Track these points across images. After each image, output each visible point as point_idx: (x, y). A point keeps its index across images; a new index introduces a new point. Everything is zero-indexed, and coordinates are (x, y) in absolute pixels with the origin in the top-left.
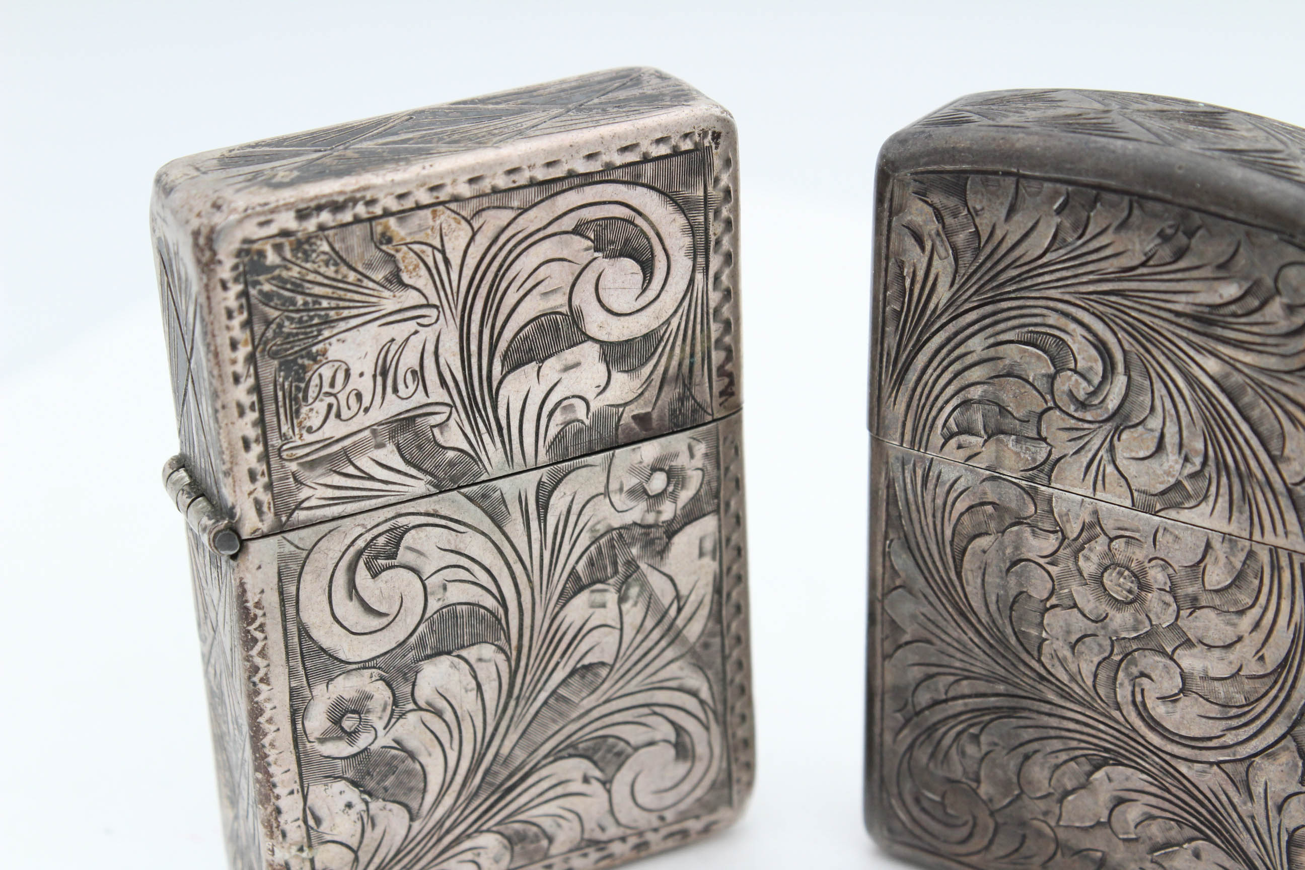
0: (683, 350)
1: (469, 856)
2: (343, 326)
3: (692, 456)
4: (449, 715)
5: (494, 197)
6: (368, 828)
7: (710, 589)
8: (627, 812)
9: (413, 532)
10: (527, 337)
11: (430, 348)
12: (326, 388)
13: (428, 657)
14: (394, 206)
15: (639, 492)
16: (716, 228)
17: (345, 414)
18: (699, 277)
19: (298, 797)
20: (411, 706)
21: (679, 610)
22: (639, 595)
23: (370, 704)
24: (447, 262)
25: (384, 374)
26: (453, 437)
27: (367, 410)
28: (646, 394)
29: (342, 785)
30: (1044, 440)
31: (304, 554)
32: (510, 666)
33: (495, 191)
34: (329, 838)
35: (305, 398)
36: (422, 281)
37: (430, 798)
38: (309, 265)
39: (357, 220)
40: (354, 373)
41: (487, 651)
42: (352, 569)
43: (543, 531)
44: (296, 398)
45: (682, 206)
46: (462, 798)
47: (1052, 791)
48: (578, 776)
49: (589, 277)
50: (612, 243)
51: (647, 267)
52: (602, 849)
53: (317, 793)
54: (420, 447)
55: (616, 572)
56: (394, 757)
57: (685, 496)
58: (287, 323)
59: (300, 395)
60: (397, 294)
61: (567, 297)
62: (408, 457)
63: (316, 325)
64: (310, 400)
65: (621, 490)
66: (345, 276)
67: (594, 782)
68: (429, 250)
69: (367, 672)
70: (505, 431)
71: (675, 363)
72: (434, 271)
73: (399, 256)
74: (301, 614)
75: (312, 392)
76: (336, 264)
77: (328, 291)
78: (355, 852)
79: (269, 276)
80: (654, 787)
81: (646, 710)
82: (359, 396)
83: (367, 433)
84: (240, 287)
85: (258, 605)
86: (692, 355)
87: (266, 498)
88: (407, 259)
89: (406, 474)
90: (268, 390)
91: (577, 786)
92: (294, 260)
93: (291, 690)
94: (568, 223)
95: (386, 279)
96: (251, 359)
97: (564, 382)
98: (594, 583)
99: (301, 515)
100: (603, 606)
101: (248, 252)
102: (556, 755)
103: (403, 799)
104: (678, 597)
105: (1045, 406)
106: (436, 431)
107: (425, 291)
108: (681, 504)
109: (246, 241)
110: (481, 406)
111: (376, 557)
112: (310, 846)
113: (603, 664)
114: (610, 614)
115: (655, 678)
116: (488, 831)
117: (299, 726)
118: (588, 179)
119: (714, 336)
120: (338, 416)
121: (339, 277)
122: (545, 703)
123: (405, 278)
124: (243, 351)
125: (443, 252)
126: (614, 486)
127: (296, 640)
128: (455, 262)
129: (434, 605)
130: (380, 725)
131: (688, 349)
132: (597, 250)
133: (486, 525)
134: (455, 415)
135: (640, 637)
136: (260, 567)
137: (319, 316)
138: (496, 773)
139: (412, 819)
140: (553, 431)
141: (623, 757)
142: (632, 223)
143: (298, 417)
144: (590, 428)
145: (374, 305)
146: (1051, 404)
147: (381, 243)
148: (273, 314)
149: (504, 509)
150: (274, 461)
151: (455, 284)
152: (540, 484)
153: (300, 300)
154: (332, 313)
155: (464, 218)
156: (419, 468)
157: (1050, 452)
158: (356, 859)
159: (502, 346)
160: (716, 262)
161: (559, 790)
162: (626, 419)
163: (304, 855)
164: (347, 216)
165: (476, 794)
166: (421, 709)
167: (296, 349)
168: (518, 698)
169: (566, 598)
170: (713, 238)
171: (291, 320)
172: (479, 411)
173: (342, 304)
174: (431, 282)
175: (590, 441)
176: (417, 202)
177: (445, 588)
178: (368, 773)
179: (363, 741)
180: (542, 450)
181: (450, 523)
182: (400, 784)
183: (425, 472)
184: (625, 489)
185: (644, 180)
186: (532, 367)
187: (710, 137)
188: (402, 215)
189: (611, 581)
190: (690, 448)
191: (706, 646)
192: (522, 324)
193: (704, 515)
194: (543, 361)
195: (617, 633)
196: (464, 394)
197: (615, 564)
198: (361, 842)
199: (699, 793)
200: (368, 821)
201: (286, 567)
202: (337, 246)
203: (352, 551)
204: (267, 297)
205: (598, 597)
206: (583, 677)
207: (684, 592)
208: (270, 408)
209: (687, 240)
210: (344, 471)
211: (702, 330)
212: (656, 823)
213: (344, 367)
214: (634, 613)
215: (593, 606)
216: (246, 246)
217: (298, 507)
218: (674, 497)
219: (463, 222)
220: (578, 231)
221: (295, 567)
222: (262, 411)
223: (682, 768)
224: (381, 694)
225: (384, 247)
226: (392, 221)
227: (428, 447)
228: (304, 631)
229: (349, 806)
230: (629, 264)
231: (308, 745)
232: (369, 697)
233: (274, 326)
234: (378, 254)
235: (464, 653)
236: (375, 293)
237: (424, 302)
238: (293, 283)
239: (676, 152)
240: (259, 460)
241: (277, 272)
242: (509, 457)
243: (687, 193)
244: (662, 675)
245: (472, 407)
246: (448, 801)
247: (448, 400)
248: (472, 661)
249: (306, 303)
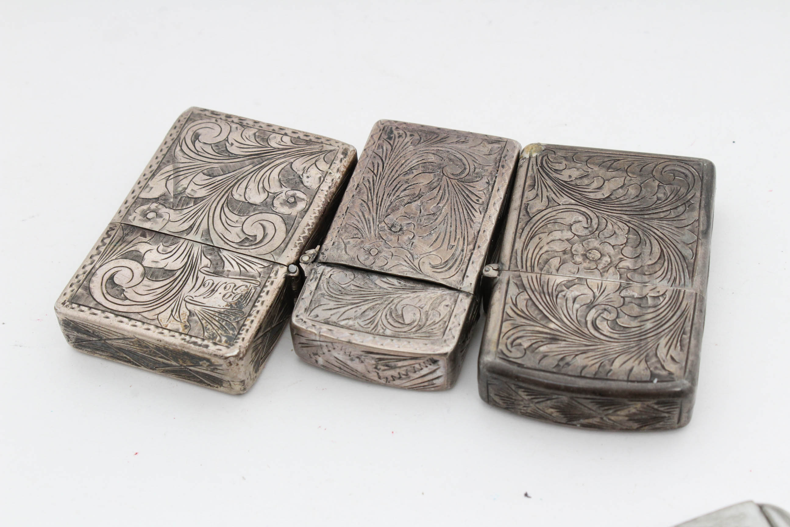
0: (117, 248)
1: (282, 143)
2: (216, 310)
3: (135, 217)
4: (261, 185)
5: (145, 321)
6: (307, 168)
7: (156, 177)
8: (226, 129)
9: (235, 242)
10: (163, 277)
11: (194, 290)
12: (233, 295)
13: (256, 205)
14: (177, 334)
15: (159, 216)
16: (82, 278)
17: (233, 285)
18: (97, 266)
19: (321, 188)
20: (270, 194)
21: (170, 176)
22: (179, 187)
23: (282, 202)
24: (172, 311)
25: (213, 290)
26: (205, 261)
27: (226, 283)
28: (137, 242)
29: (306, 184)
31: (272, 253)
32: (233, 189)
33: (144, 323)
34: (320, 172)
35: (241, 296)
36: (183, 309)
37: (283, 166)
38: (214, 331)
39: (191, 336)
40: (222, 295)
41: (236, 197)
42: (261, 241)
43: (196, 220)
44: (244, 297)
45: (88, 289)
46: (273, 160)
48: (233, 147)
49: (131, 284)
50: (118, 290)
51: (112, 278)
52: (241, 122)
53: (315, 186)
54: (217, 264)
55: (182, 197)
56: (285, 183)
57: (145, 207)
58: (232, 319)
59: (242, 297)
60: (193, 310)
61: (143, 282)
62: (223, 263)
63: (224, 314)
64: (240, 294)
65: (164, 219)
66: (206, 323)
67: (230, 143)
68: (175, 317)
69: (277, 211)
70: (188, 254)
71: (122, 246)
72: (178, 310)
73: (186, 320)
74: (285, 237)
75: (238, 296)
76: (206, 328)
77: (214, 321)
78: (315, 163)
79: (228, 335)
80: (213, 131)
81: (200, 153)
82: (225, 288)
83: (230, 276)
84: (239, 336)
85: (296, 246)
86: (115, 245)
87: (272, 275)
88: (184, 318)
89: (227, 259)
90: (251, 304)
91: (236, 144)
92: (218, 335)
93: (302, 218)
94: (127, 302)
95: (194, 315)
96: (250, 315)
97: (160, 258)
98: (191, 198)
99: (266, 264)
100: (192, 190)
101: (230, 344)
102: (236, 156)
103: (291, 170)
104: (167, 180)
106: (209, 266)
107: (185, 306)
108: (148, 206)
109: (228, 347)
110: (190, 266)
111: (252, 241)
112: (327, 172)
113: (204, 174)
114: (192, 186)
115: (191, 161)
116: (272, 147)
117: (307, 207)
118: (112, 311)
119: (104, 247)
120: (235, 286)
121: (207, 323)
122: (229, 173)
123: (188, 313)
124: (251, 318)
125: (171, 314)
126: (165, 222)
127: (291, 231)
128: (170, 309)
129: (243, 219)
130: (283, 194)
131: (115, 248)
132: (124, 290)
133: (212, 231)
134: (200, 267)
135: (187, 175)
136: (288, 256)
137: (221, 316)
138: (258, 161)
139: (292, 163)
140: (173, 247)
141: (216, 144)
142: (107, 292)
143: (247, 292)
144: (161, 241)
145: (203, 311)
147: (188, 326)
148: (234, 324)
149: (204, 233)
150: (263, 284)
151: (174, 303)
152: (188, 234)
153: (224, 324)
154: (217, 314)
155: (158, 320)
156: (221, 258)
158: (316, 161)
159: (172, 279)
160: (88, 268)
161: (242, 146)
162: (148, 238)
163: (330, 171)
164: (193, 339)
165: (268, 159)
166: (268, 192)
167: (234, 311)
168: (237, 179)
169: (202, 199)
170: (85, 275)
171: (230, 319)
172: (192, 265)
173: (212, 316)
174: (181, 308)
175: (164, 238)
176: (170, 332)
177: (237, 221)
178: (296, 183)
179: (291, 193)
180: (181, 243)
181: (223, 238)
182: (289, 175)
183: (220, 256)
184: (162, 219)
185: (95, 303)
186: (167, 268)
187: (66, 304)
188: (177, 331)
189: (185, 196)
190: (134, 219)
191: (168, 162)
192: (161, 282)
193: (143, 198)
194: (163, 268)
195: (193, 180)
196: (193, 272)
197: (180, 200)
198: (312, 165)
199: (200, 122)
200: (305, 170)
201: (280, 252)
202: (202, 332)
203: (257, 246)
204: (233, 329)
205: (192, 193)
206: (212, 174)
207: (164, 181)
208: (254, 299)
209: (93, 278)
210: (244, 270)
211: (107, 251)
212: (219, 121)
213: (224, 298)
214: (184, 183)
215: (195, 192)
216: (229, 346)
217: (265, 267)
218: (149, 209)
219: (159, 319)
220: (126, 298)
221: (277, 251)
222: (257, 299)
223: (200, 131)
224: (276, 203)
225: (188, 325)
226: (181, 331)
227: (214, 263)
228: (287, 232)
229: (308, 177)
230: (116, 281)
231: (308, 201)
232: (281, 204)
233: (237, 320)
234: (191, 324)
235: (244, 200)
236: (200, 313)
237: (187, 304)
238: (223, 329)
239: (79, 305)
240: (267, 286)
241: (225, 334)
242: (192, 247)
243: (84, 292)
244: (189, 161)
245: (193, 267)
246: (278, 162)
247: (199, 272)
248: (243, 196)
249: (223, 322)
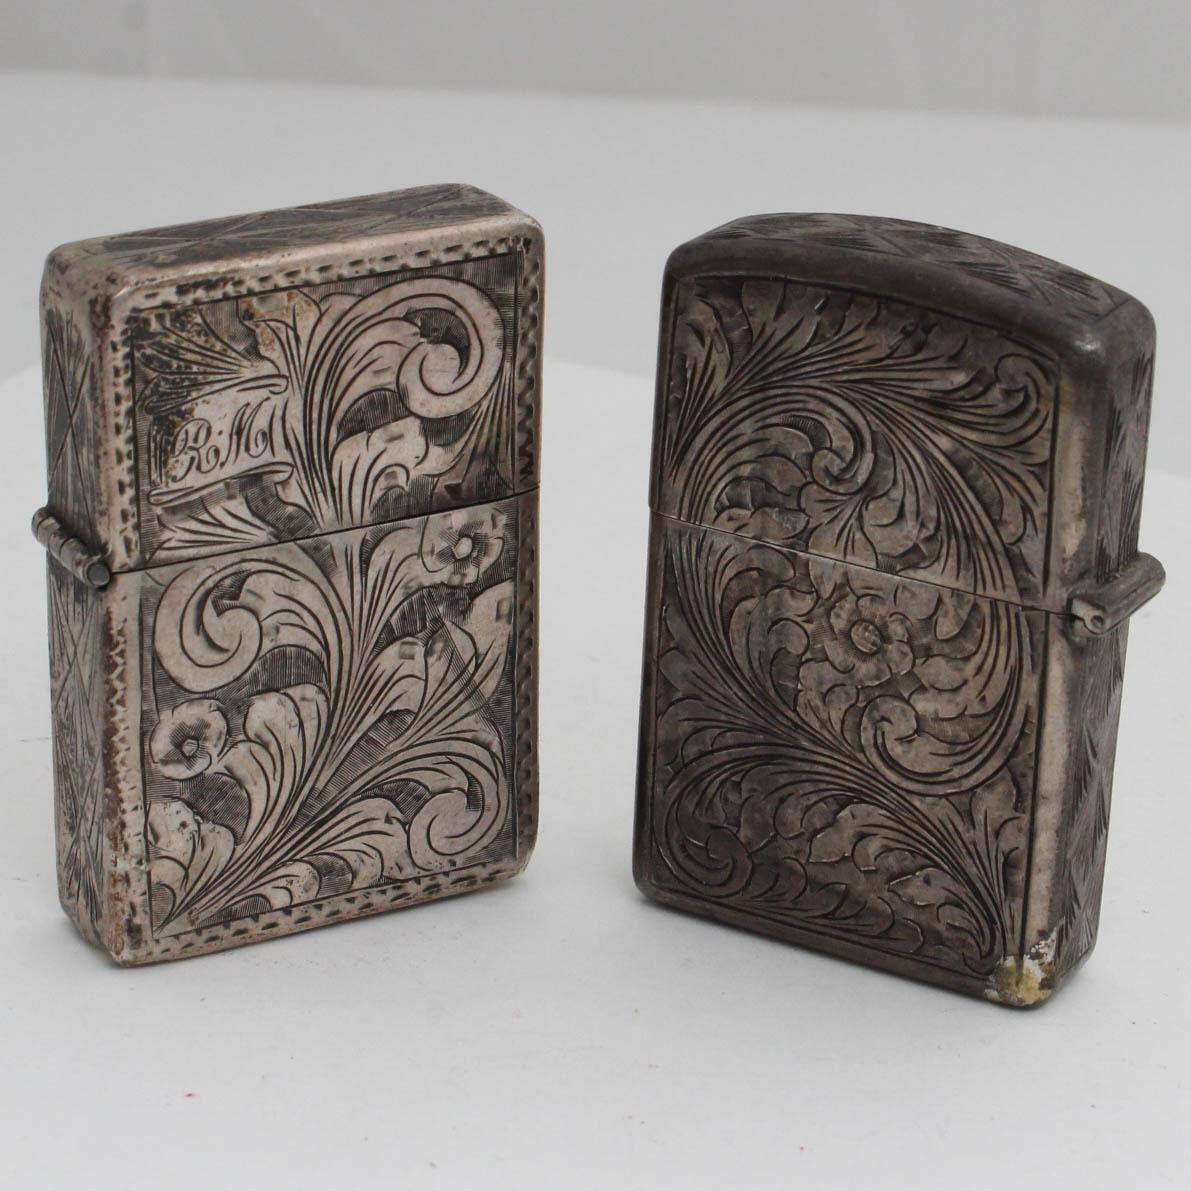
0: (490, 430)
1: (282, 883)
2: (208, 389)
3: (494, 525)
4: (274, 749)
5: (340, 284)
6: (199, 848)
7: (505, 649)
8: (423, 855)
9: (254, 576)
10: (359, 409)
11: (279, 413)
12: (190, 443)
13: (259, 693)
14: (257, 287)
15: (447, 555)
16: (523, 324)
17: (205, 467)
18: (507, 365)
19: (141, 813)
20: (242, 737)
21: (477, 667)
22: (443, 650)
23: (208, 732)
24: (297, 339)
25: (239, 433)
26: (293, 495)
27: (222, 465)
28: (458, 467)
29: (177, 805)
30: (803, 511)
31: (162, 589)
32: (329, 708)
33: (341, 279)
34: (164, 853)
35: (173, 451)
36: (276, 354)
37: (253, 824)
38: (184, 334)
39: (226, 298)
40: (215, 431)
41: (310, 691)
42: (201, 607)
43: (364, 586)
44: (165, 451)
45: (497, 302)
46: (281, 827)
47: (803, 830)
48: (382, 815)
49: (415, 359)
50: (435, 330)
51: (464, 355)
52: (399, 888)
53: (157, 809)
54: (264, 501)
55: (424, 627)
56: (225, 783)
57: (487, 562)
58: (163, 384)
59: (169, 448)
60: (255, 364)
61: (395, 376)
62: (254, 509)
63: (186, 387)
64: (177, 453)
65: (432, 552)
66: (213, 346)
67: (394, 821)
68: (283, 327)
69: (207, 703)
70: (337, 492)
71: (483, 440)
72: (286, 346)
73: (258, 331)
74: (156, 644)
75: (179, 446)
76: (206, 335)
77: (198, 358)
78: (186, 869)
79: (151, 341)
80: (447, 833)
81: (443, 759)
82: (217, 452)
83: (221, 485)
84: (127, 350)
85: (121, 632)
86: (499, 434)
87: (134, 537)
88: (263, 333)
89: (251, 524)
90: (143, 441)
91: (380, 825)
92: (172, 328)
93: (143, 713)
94: (400, 311)
95: (246, 350)
96: (131, 413)
97: (389, 451)
98: (405, 636)
99: (162, 554)
100: (412, 657)
101: (136, 319)
102: (364, 794)
103: (230, 823)
104: (476, 654)
105: (804, 481)
106: (279, 488)
107: (278, 363)
108: (482, 569)
109: (136, 310)
110: (318, 467)
111: (222, 597)
112: (148, 861)
113: (408, 712)
114: (416, 666)
115: (452, 729)
116: (301, 860)
117: (147, 747)
118: (418, 274)
119: (518, 419)
120: (199, 468)
121: (208, 346)
122: (357, 743)
123: (262, 350)
124: (125, 405)
125: (294, 330)
126: (426, 548)
127: (150, 667)
128: (304, 339)
129: (267, 645)
130: (214, 752)
131: (495, 429)
132: (422, 336)
133: (317, 575)
134: (295, 474)
135: (442, 689)
136: (124, 598)
137: (189, 379)
138: (312, 806)
139: (237, 843)
140: (377, 494)
141: (421, 801)
142: (453, 313)
143: (165, 466)
144: (409, 495)
145: (235, 372)
146: (809, 479)
147: (245, 319)
148: (153, 374)
149: (332, 562)
150: (143, 503)
151: (302, 359)
152: (364, 541)
153: (175, 364)
154: (200, 377)
155: (314, 301)
156: (263, 519)
157: (808, 523)
158: (186, 876)
159: (339, 415)
160: (522, 352)
161: (364, 828)
162: (440, 488)
163: (143, 867)
164: (218, 294)
165: (292, 824)
166: (249, 740)
167: (169, 406)
168: (334, 737)
169: (380, 648)
170: (520, 332)
171: (166, 380)
172: (316, 473)
173: (209, 370)
174: (283, 355)
175: (408, 506)
176: (276, 285)
177: (278, 630)
178: (202, 796)
179: (200, 765)
180: (367, 512)
181: (286, 571)
182: (228, 809)
183: (268, 523)
184: (436, 551)
185: (465, 277)
186: (362, 437)
187: (521, 243)
188: (263, 295)
189: (420, 635)
190: (493, 519)
191: (499, 702)
192: (357, 397)
193: (503, 581)
194: (372, 431)
195: (422, 683)
196: (305, 456)
197: (423, 620)
198: (191, 861)
199: (486, 841)
200: (199, 841)
201: (147, 599)
202: (208, 320)
203: (203, 590)
204: (148, 360)
205: (407, 649)
206: (391, 723)
207: (482, 650)
208: (144, 457)
209: (498, 333)
210: (200, 517)
211: (508, 412)
212: (447, 868)
213: (206, 425)
214: (438, 668)
215: (403, 656)
216: (134, 315)
217: (160, 547)
218: (478, 564)
219: (312, 304)
220: (408, 318)
221: (153, 600)
222: (136, 460)
223: (473, 817)
224: (217, 723)
225: (246, 323)
226: (254, 301)
227: (272, 501)
228: (157, 659)
229: (184, 825)
230: (449, 349)
231: (153, 765)
232: (207, 726)
233: (152, 385)
234: (241, 328)
235: (290, 691)
236: (237, 363)
237: (276, 372)
238: (170, 350)
239: (493, 254)
240: (131, 502)
241: (158, 339)
242: (339, 515)
243: (500, 291)
244: (459, 727)
245: (310, 468)
246: (268, 829)
247: (290, 461)
248: (297, 699)
249: (179, 367)
